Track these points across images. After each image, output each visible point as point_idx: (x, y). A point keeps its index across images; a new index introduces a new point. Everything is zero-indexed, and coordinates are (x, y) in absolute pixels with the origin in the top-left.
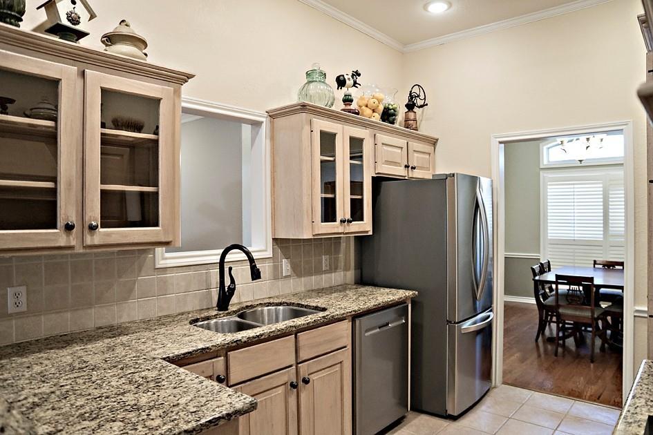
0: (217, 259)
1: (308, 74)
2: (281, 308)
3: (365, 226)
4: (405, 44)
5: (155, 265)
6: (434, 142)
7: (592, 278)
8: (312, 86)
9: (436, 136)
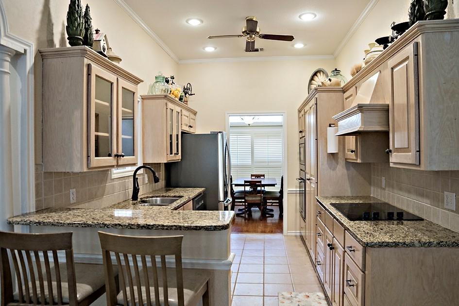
0: (132, 173)
1: (156, 78)
2: (158, 198)
3: (179, 157)
4: (180, 60)
5: (111, 177)
6: (195, 113)
7: (261, 181)
8: (158, 84)
9: (196, 110)
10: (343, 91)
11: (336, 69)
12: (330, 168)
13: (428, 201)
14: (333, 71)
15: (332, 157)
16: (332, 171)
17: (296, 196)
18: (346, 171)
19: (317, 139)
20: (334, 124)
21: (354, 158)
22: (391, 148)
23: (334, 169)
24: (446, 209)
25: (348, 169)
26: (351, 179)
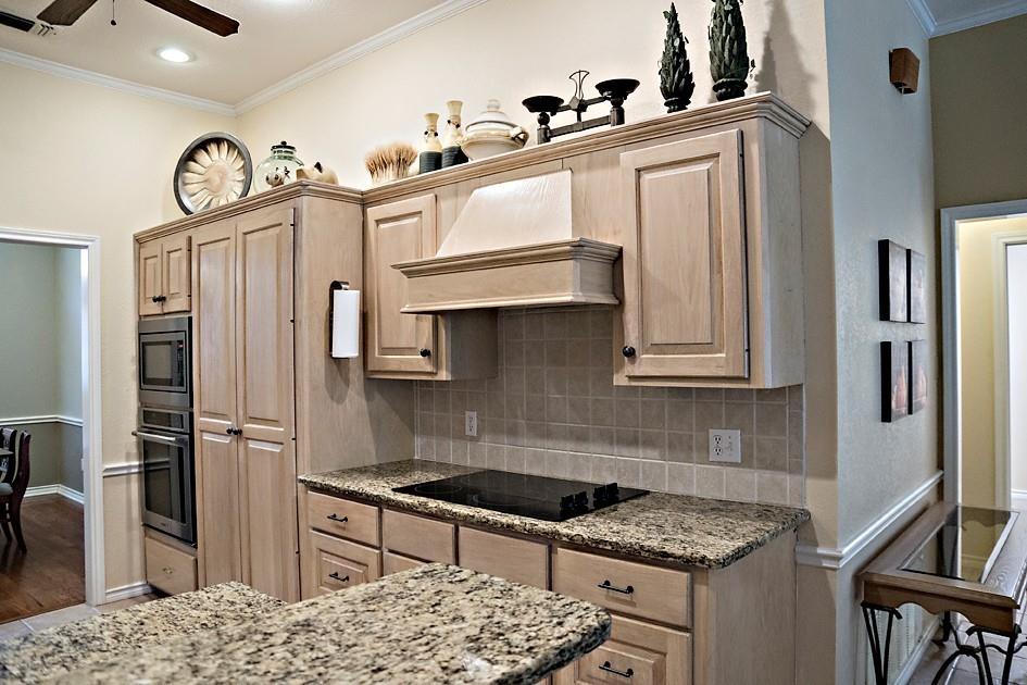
10: (362, 200)
11: (284, 143)
12: (332, 398)
13: (656, 453)
14: (278, 147)
15: (335, 367)
16: (335, 404)
17: (129, 482)
18: (364, 402)
19: (293, 321)
20: (347, 283)
21: (429, 368)
22: (632, 339)
23: (340, 400)
24: (712, 463)
25: (369, 397)
26: (376, 421)
